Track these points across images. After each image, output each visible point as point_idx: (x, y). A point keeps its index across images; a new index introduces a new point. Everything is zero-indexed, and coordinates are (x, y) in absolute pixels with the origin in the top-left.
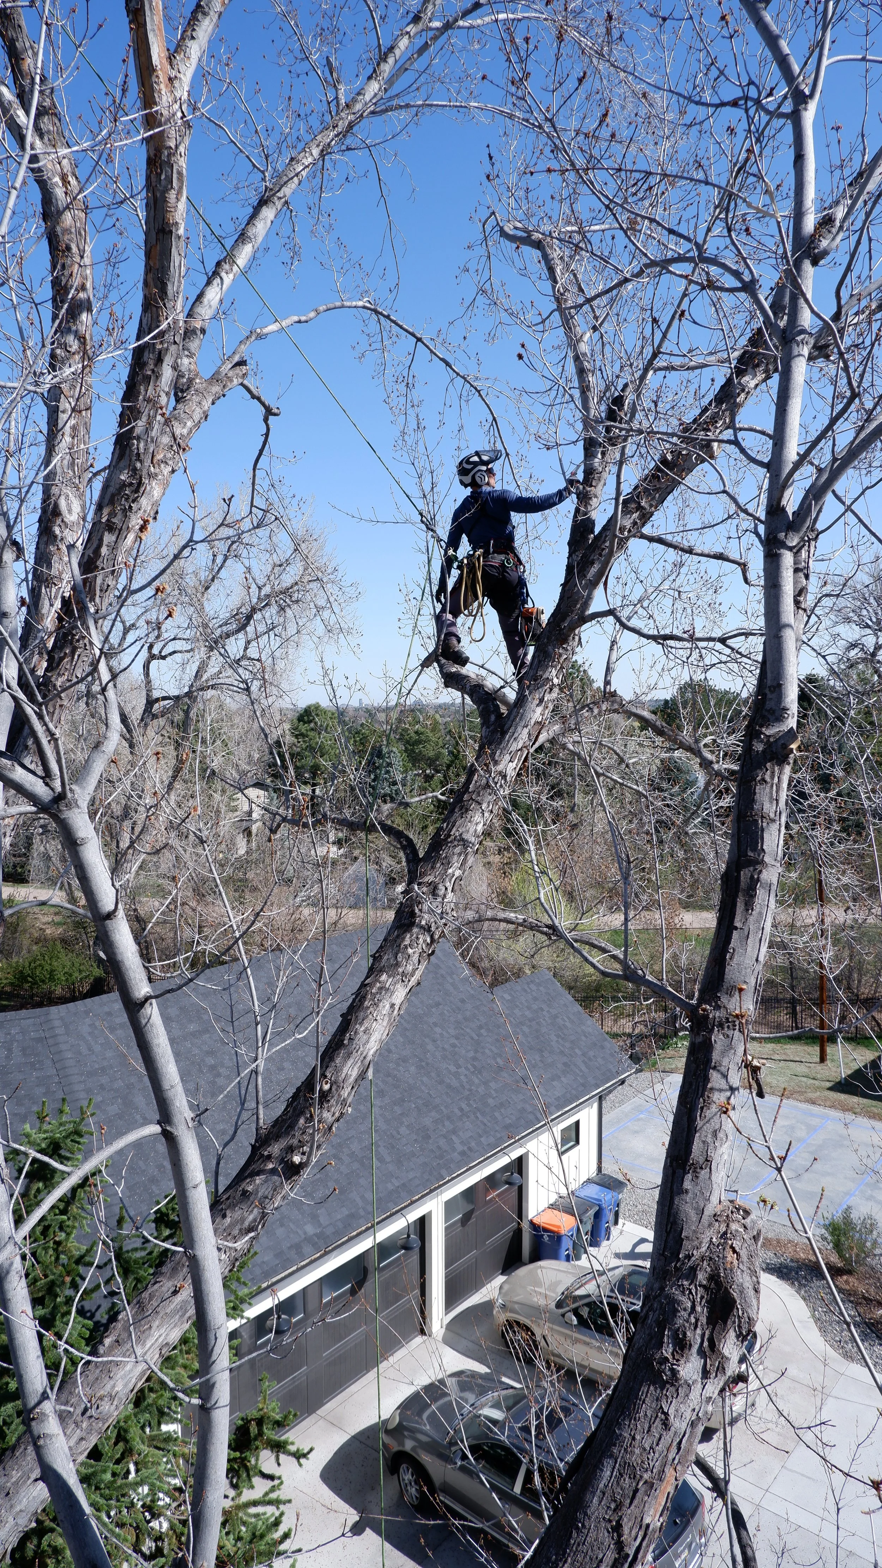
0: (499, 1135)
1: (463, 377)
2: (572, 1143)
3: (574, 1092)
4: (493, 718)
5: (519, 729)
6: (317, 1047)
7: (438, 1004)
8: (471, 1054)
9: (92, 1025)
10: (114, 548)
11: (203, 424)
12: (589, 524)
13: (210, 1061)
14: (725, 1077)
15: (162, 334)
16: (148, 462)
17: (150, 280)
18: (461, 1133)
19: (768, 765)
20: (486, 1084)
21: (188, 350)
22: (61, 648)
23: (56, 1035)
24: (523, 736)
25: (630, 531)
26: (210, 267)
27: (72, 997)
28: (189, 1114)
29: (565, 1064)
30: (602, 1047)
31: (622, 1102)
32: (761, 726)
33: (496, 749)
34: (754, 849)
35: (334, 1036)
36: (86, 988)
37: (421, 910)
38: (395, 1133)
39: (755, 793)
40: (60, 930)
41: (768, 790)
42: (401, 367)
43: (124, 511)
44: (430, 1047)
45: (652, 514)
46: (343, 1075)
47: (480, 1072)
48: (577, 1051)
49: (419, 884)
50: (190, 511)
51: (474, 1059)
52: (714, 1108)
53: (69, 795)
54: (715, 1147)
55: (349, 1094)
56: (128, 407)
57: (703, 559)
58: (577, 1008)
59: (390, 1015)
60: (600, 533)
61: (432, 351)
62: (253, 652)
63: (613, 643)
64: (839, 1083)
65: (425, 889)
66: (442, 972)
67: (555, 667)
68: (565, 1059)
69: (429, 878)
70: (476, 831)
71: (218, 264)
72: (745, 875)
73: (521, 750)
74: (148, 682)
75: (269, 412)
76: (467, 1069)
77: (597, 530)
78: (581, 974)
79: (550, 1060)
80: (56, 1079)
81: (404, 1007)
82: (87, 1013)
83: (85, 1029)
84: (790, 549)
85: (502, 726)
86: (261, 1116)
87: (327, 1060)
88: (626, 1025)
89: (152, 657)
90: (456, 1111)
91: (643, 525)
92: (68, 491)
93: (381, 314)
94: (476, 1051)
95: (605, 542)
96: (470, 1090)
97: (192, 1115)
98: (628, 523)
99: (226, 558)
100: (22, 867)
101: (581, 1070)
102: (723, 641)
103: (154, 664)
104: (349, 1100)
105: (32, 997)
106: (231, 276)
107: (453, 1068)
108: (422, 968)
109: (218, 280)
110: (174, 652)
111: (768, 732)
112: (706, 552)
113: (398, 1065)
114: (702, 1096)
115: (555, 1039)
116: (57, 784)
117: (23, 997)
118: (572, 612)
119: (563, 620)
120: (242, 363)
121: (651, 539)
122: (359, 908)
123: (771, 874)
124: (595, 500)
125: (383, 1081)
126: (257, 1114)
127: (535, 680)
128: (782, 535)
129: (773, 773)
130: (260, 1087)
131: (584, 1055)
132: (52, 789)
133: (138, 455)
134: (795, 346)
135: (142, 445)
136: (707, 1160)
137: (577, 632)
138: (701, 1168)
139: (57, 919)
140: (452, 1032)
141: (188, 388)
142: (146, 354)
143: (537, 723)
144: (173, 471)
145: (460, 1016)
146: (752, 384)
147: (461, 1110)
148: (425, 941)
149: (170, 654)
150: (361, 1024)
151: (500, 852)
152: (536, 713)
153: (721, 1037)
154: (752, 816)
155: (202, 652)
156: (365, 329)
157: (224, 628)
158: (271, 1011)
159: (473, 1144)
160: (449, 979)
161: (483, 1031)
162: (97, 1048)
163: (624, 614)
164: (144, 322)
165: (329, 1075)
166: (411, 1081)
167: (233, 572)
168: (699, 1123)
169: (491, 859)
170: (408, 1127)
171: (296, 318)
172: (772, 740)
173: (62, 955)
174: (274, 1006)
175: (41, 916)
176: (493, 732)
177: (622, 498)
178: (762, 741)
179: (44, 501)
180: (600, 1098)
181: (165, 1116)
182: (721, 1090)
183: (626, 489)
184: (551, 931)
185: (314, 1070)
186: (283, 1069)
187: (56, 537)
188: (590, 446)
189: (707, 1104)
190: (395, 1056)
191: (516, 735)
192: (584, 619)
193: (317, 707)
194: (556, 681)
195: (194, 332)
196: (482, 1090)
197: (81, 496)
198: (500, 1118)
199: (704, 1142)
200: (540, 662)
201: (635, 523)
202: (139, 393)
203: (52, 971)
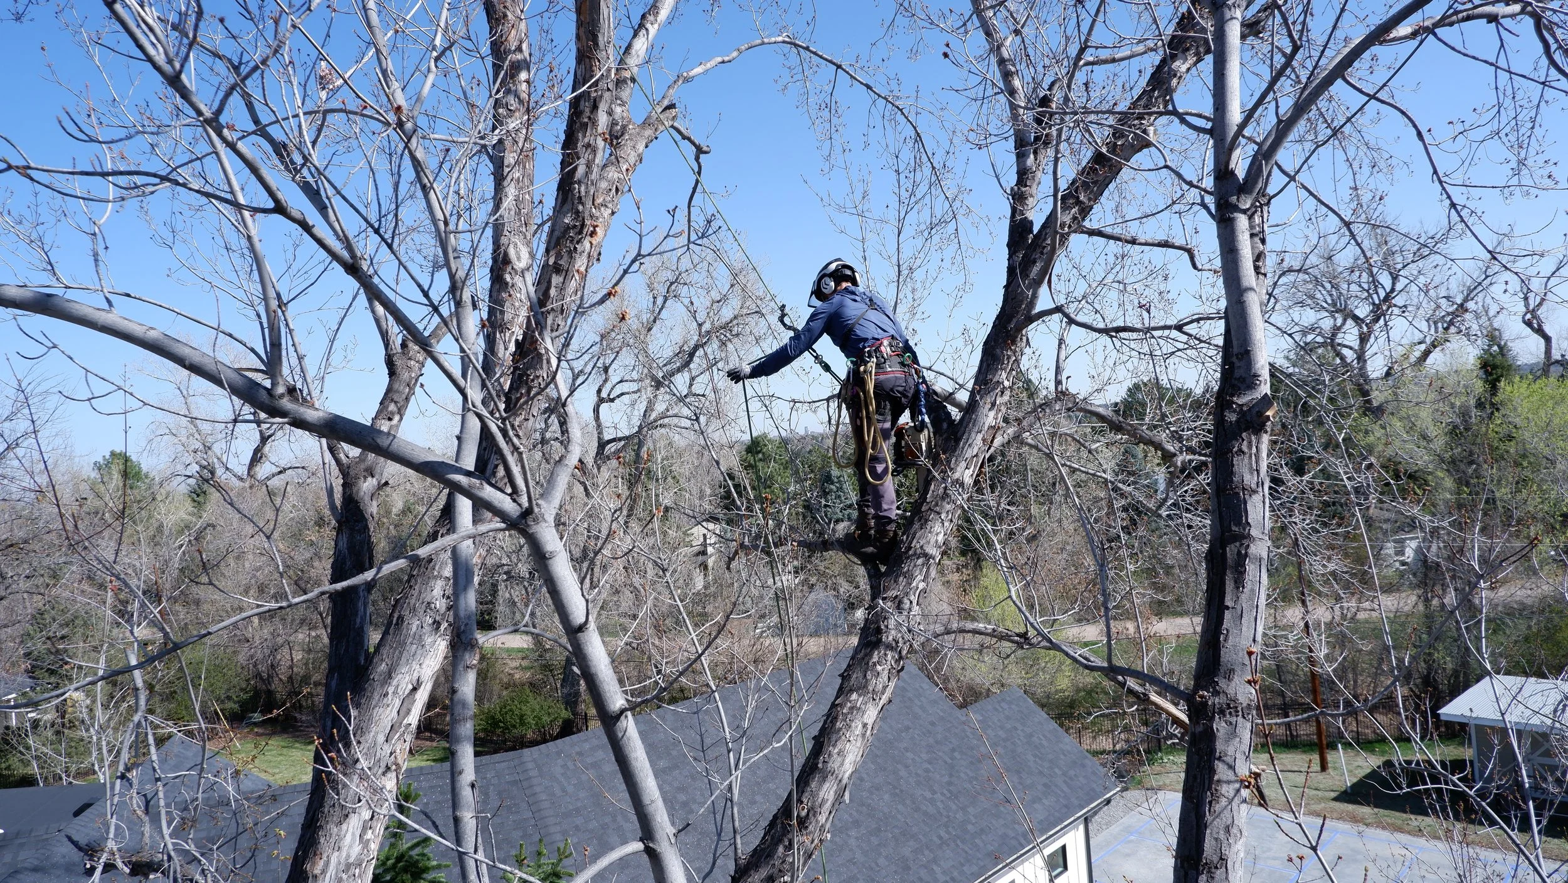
0: (982, 864)
1: (885, 98)
2: (1060, 870)
3: (1057, 814)
4: (945, 425)
5: (973, 435)
6: (792, 771)
7: (907, 728)
8: (946, 779)
9: (564, 766)
10: (562, 289)
11: (639, 167)
12: (1027, 225)
13: (682, 797)
14: (1232, 767)
15: (596, 84)
16: (589, 204)
17: (582, 34)
18: (942, 863)
19: (1244, 435)
20: (963, 809)
21: (620, 99)
22: (517, 389)
23: (530, 778)
24: (977, 441)
25: (1070, 227)
26: (636, 21)
27: (544, 739)
28: (671, 830)
29: (1045, 785)
30: (1083, 766)
31: (1109, 824)
32: (1232, 395)
33: (951, 456)
34: (1239, 523)
35: (808, 759)
36: (556, 732)
37: (887, 627)
38: (873, 865)
39: (1233, 465)
40: (528, 674)
41: (1246, 460)
42: (823, 95)
43: (570, 253)
44: (903, 773)
45: (1091, 208)
46: (820, 800)
47: (956, 797)
48: (1057, 770)
49: (884, 599)
50: (637, 228)
51: (950, 783)
52: (1223, 802)
53: (536, 510)
54: (1230, 845)
55: (827, 819)
56: (568, 154)
57: (1147, 248)
58: (1053, 725)
59: (864, 735)
60: (1040, 231)
61: (852, 76)
62: (698, 388)
63: (1061, 341)
64: (1345, 793)
65: (889, 604)
66: (910, 695)
67: (1005, 369)
68: (1045, 780)
69: (892, 593)
70: (937, 541)
71: (643, 17)
72: (1231, 551)
73: (976, 456)
74: (599, 426)
75: (700, 151)
76: (943, 794)
77: (1036, 229)
78: (1053, 689)
79: (1029, 782)
80: (533, 822)
81: (876, 728)
82: (558, 754)
83: (558, 770)
84: (1244, 212)
85: (955, 434)
86: (739, 846)
87: (802, 785)
88: (1105, 743)
89: (601, 401)
90: (935, 839)
91: (1083, 220)
92: (516, 239)
93: (801, 47)
94: (951, 775)
95: (1045, 239)
96: (948, 817)
97: (674, 831)
98: (1067, 219)
99: (666, 299)
100: (489, 614)
101: (1063, 791)
102: (1179, 328)
103: (604, 407)
104: (828, 826)
105: (505, 741)
106: (656, 26)
107: (928, 795)
108: (892, 685)
109: (644, 31)
110: (622, 394)
111: (1242, 400)
112: (1150, 241)
113: (872, 793)
114: (1210, 789)
115: (1032, 759)
116: (524, 500)
117: (496, 743)
118: (1018, 312)
119: (1009, 321)
120: (671, 106)
121: (1092, 233)
122: (820, 636)
123: (1261, 547)
124: (1031, 199)
125: (857, 811)
126: (735, 843)
127: (985, 385)
128: (1234, 199)
129: (1250, 443)
130: (736, 815)
131: (1064, 774)
132: (520, 505)
133: (580, 198)
134: (1226, 11)
135: (583, 189)
136: (1221, 859)
137: (1024, 332)
138: (1216, 868)
139: (525, 663)
140: (924, 756)
141: (623, 134)
142: (582, 103)
143: (991, 427)
144: (613, 213)
145: (931, 740)
146: (1184, 68)
147: (940, 838)
148: (893, 657)
149: (618, 396)
150: (834, 746)
151: (958, 570)
152: (989, 418)
153: (1224, 724)
154: (1232, 489)
155: (649, 392)
156: (786, 62)
157: (669, 367)
158: (742, 737)
159: (955, 874)
160: (916, 701)
161: (956, 754)
162: (570, 789)
163: (1071, 310)
164: (579, 73)
165: (805, 800)
166: (886, 810)
167: (675, 313)
168: (1208, 817)
169: (950, 577)
170: (886, 857)
171: (720, 59)
172: (1245, 409)
173: (531, 699)
174: (745, 732)
175: (509, 662)
176: (947, 440)
177: (1060, 194)
178: (1234, 411)
179: (495, 251)
180: (1086, 820)
181: (647, 833)
182: (1229, 782)
183: (1063, 185)
184: (1022, 640)
185: (790, 794)
186: (755, 802)
187: (507, 284)
188: (1022, 145)
189: (1216, 797)
190: (867, 785)
191: (970, 441)
192: (1030, 319)
193: (765, 436)
194: (1006, 384)
195: (624, 81)
196: (960, 816)
197: (528, 244)
198: (981, 845)
199: (1216, 839)
200: (988, 365)
201: (1075, 218)
202: (578, 140)
203: (522, 716)
